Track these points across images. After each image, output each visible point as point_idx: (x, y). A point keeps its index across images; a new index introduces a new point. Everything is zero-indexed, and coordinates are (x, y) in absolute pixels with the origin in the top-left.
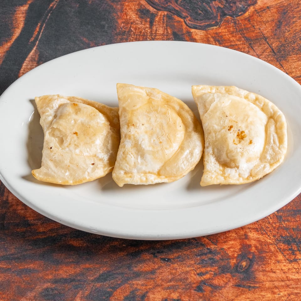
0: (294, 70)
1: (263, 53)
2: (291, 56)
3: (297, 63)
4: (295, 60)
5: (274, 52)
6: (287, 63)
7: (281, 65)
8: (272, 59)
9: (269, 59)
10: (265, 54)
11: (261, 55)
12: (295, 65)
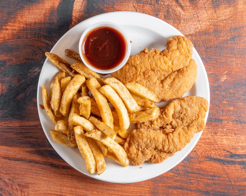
0: (221, 15)
1: (207, 2)
2: (222, 5)
3: (224, 10)
4: (223, 8)
5: (213, 2)
6: (219, 10)
7: (215, 11)
8: (211, 6)
9: (210, 6)
10: (208, 2)
11: (206, 3)
12: (223, 12)
